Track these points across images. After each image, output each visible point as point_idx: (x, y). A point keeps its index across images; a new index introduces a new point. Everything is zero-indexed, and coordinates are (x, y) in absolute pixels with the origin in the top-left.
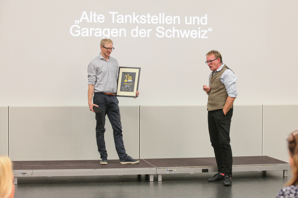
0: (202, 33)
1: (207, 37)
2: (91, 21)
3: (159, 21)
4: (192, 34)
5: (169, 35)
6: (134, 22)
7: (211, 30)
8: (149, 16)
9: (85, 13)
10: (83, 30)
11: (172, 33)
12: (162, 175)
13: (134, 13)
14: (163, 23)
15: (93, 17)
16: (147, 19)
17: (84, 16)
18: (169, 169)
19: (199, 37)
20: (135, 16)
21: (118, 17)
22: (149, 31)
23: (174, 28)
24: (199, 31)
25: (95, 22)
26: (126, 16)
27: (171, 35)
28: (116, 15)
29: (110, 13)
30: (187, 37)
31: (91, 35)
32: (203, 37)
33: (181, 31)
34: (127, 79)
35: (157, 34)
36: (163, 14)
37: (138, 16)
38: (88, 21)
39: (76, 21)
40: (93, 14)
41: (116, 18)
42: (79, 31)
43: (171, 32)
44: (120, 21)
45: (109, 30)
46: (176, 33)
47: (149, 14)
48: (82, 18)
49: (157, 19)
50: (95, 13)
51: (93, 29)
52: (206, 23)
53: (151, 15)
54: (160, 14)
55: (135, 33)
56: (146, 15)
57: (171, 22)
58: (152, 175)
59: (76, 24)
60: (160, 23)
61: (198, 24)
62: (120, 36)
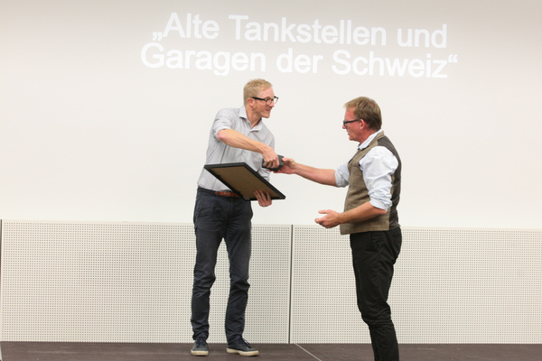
0: (434, 67)
1: (446, 76)
2: (189, 36)
3: (338, 37)
4: (411, 68)
5: (360, 69)
6: (283, 39)
7: (455, 61)
8: (316, 26)
10: (169, 54)
11: (367, 66)
13: (284, 20)
14: (349, 42)
15: (193, 25)
16: (312, 32)
17: (174, 24)
19: (428, 76)
20: (287, 27)
21: (248, 26)
22: (317, 58)
23: (372, 53)
24: (429, 62)
25: (198, 36)
26: (267, 26)
27: (366, 70)
28: (244, 23)
29: (231, 17)
30: (401, 73)
31: (187, 67)
32: (436, 75)
33: (387, 60)
35: (334, 67)
36: (349, 22)
38: (182, 35)
39: (155, 34)
40: (193, 18)
41: (243, 30)
42: (162, 57)
43: (365, 61)
44: (253, 35)
45: (227, 55)
46: (377, 64)
47: (317, 22)
48: (169, 27)
49: (335, 33)
50: (197, 17)
51: (193, 52)
52: (444, 45)
53: (323, 24)
54: (342, 22)
55: (285, 63)
56: (311, 24)
57: (366, 41)
59: (156, 41)
60: (342, 42)
61: (427, 45)
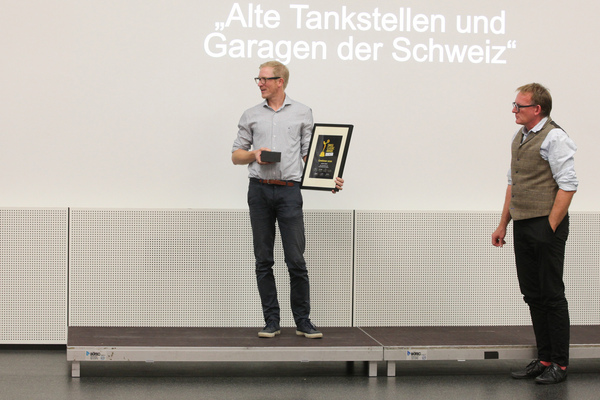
0: (493, 53)
1: (504, 62)
2: (250, 25)
3: (398, 24)
4: (470, 54)
5: (420, 56)
6: (344, 28)
7: (514, 46)
8: (376, 14)
9: (236, 6)
10: (232, 43)
11: (427, 53)
12: (395, 361)
13: (344, 8)
14: (408, 29)
15: (254, 15)
16: (372, 20)
17: (236, 14)
18: (411, 351)
19: (487, 61)
20: (347, 16)
21: (309, 15)
22: (377, 46)
23: (431, 40)
24: (488, 48)
25: (259, 25)
26: (327, 15)
27: (426, 57)
28: (304, 12)
29: (292, 6)
30: (461, 60)
31: (250, 55)
32: (495, 61)
33: (447, 47)
34: (325, 152)
35: (394, 55)
36: (409, 10)
37: (353, 14)
38: (244, 25)
39: (217, 24)
40: (254, 8)
41: (304, 19)
42: (224, 47)
43: (425, 49)
44: (313, 24)
45: (288, 44)
46: (436, 51)
47: (376, 10)
48: (231, 17)
49: (395, 21)
50: (259, 7)
51: (255, 42)
52: (502, 31)
53: (382, 12)
54: (402, 10)
55: (345, 51)
56: (371, 12)
57: (426, 28)
58: (374, 362)
59: (219, 31)
60: (401, 29)
61: (486, 31)
62: (314, 57)
